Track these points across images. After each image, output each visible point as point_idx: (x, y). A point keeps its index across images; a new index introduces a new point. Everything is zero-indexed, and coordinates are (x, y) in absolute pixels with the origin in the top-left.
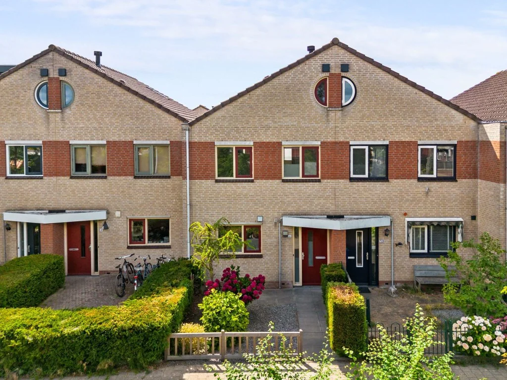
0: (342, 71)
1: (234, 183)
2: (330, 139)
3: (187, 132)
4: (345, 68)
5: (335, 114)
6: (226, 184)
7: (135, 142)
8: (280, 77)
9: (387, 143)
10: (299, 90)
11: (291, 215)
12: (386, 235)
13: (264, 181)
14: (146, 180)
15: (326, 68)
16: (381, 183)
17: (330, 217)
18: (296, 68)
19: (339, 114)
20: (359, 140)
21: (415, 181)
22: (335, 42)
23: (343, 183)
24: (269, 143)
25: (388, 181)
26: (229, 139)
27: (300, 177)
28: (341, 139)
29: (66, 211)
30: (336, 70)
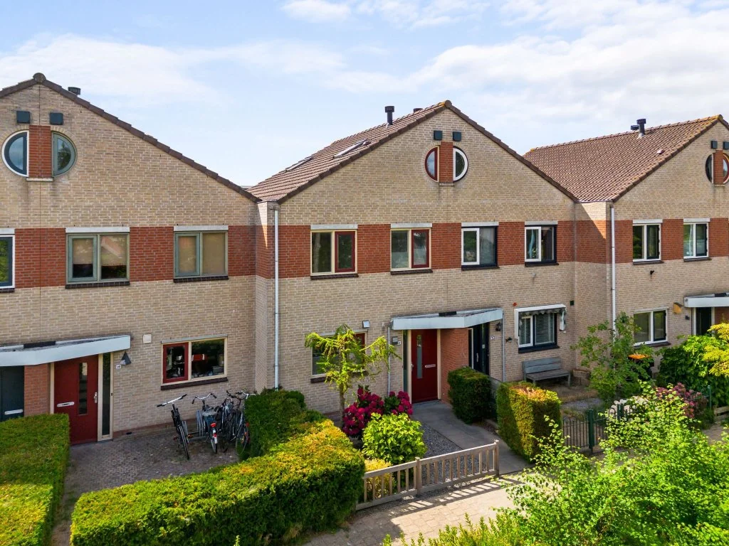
0: (454, 140)
1: (334, 280)
2: (442, 221)
3: (276, 212)
4: (457, 136)
5: (447, 191)
6: (324, 281)
7: (176, 229)
8: (389, 143)
9: (496, 224)
10: (409, 161)
11: (401, 316)
12: (497, 330)
13: (370, 275)
14: (192, 283)
15: (437, 135)
16: (491, 270)
17: (442, 315)
18: (406, 134)
19: (451, 190)
20: (471, 221)
21: (522, 266)
22: (447, 106)
23: (455, 272)
24: (376, 226)
25: (499, 268)
26: (330, 222)
27: (410, 268)
28: (453, 220)
29: (57, 342)
30: (447, 138)
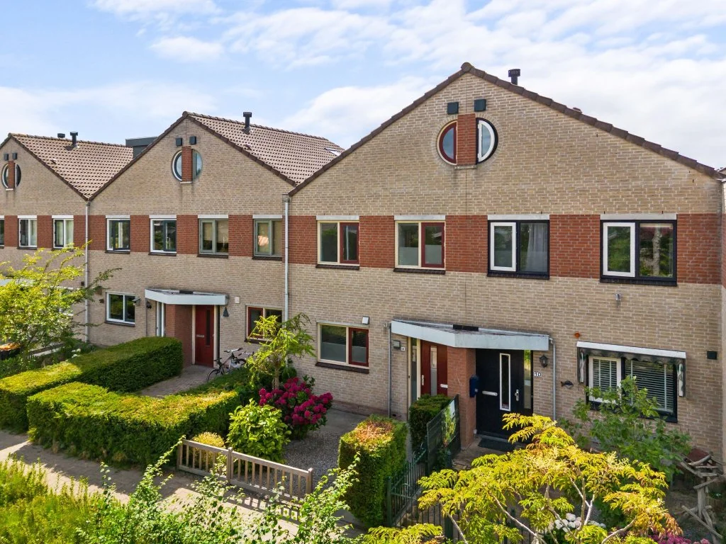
0: (476, 110)
2: (459, 212)
3: (287, 204)
4: (481, 105)
5: (467, 175)
7: (254, 217)
8: (393, 127)
9: (547, 217)
10: (416, 144)
12: (545, 366)
13: (372, 269)
14: (264, 261)
15: (453, 108)
16: (536, 281)
17: (458, 328)
18: (413, 113)
19: (472, 174)
20: (502, 213)
21: (596, 282)
22: (467, 69)
23: (478, 277)
24: (378, 217)
25: (548, 279)
26: (333, 213)
27: (419, 267)
28: (475, 212)
29: (194, 293)
30: (466, 110)
